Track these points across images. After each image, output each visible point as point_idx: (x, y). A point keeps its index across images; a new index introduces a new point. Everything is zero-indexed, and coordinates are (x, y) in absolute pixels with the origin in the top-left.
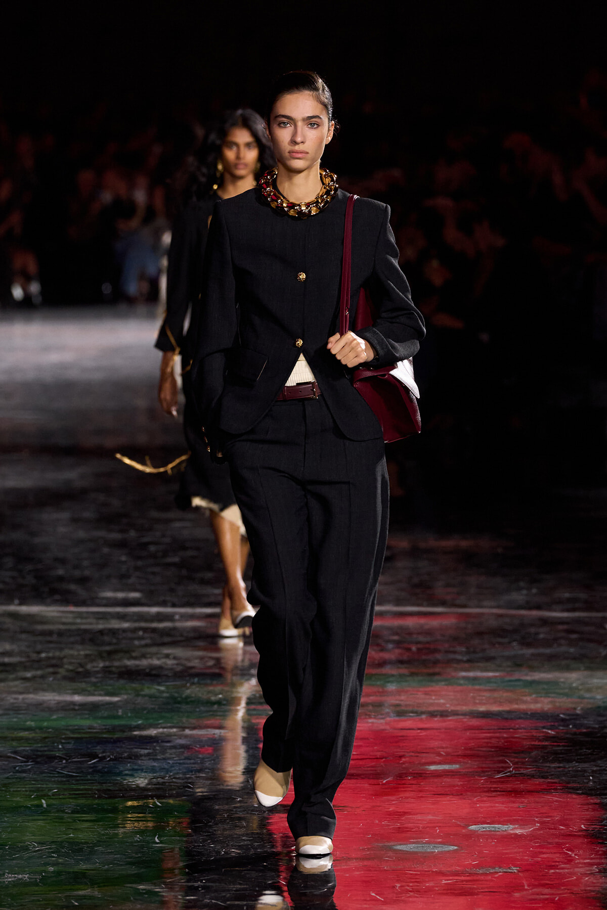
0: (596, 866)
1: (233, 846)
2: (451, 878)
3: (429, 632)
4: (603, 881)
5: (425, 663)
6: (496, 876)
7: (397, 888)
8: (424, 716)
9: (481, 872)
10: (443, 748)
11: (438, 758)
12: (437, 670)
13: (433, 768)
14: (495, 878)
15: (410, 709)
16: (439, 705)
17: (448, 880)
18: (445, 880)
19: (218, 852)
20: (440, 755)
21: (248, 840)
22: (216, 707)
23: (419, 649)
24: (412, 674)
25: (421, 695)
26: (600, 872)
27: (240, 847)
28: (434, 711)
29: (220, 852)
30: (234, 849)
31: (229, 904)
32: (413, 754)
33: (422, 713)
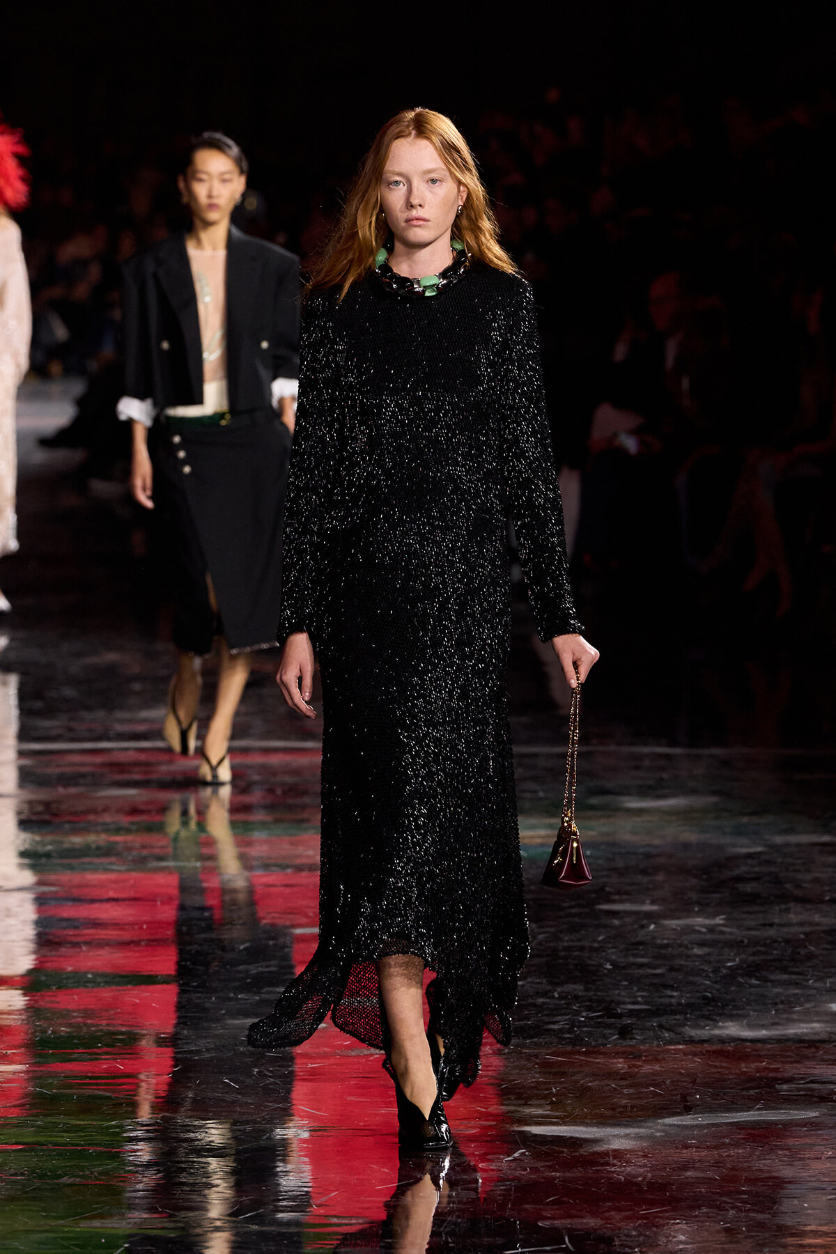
0: (489, 1047)
1: (61, 1025)
2: (318, 1061)
3: (297, 772)
4: (498, 1064)
5: (291, 808)
6: (371, 1059)
7: (255, 1073)
8: (289, 871)
9: (353, 1054)
10: (309, 907)
11: (304, 920)
12: (305, 815)
13: (299, 931)
14: (370, 1061)
15: (273, 861)
16: (308, 857)
17: (314, 1064)
18: (312, 1064)
19: (44, 1031)
20: (306, 916)
21: (79, 1017)
22: (43, 860)
23: (284, 793)
24: (277, 821)
25: (288, 847)
26: (494, 1053)
27: (69, 1025)
28: (303, 865)
29: (46, 1032)
30: (64, 1027)
31: (55, 1093)
32: (276, 915)
33: (288, 867)
